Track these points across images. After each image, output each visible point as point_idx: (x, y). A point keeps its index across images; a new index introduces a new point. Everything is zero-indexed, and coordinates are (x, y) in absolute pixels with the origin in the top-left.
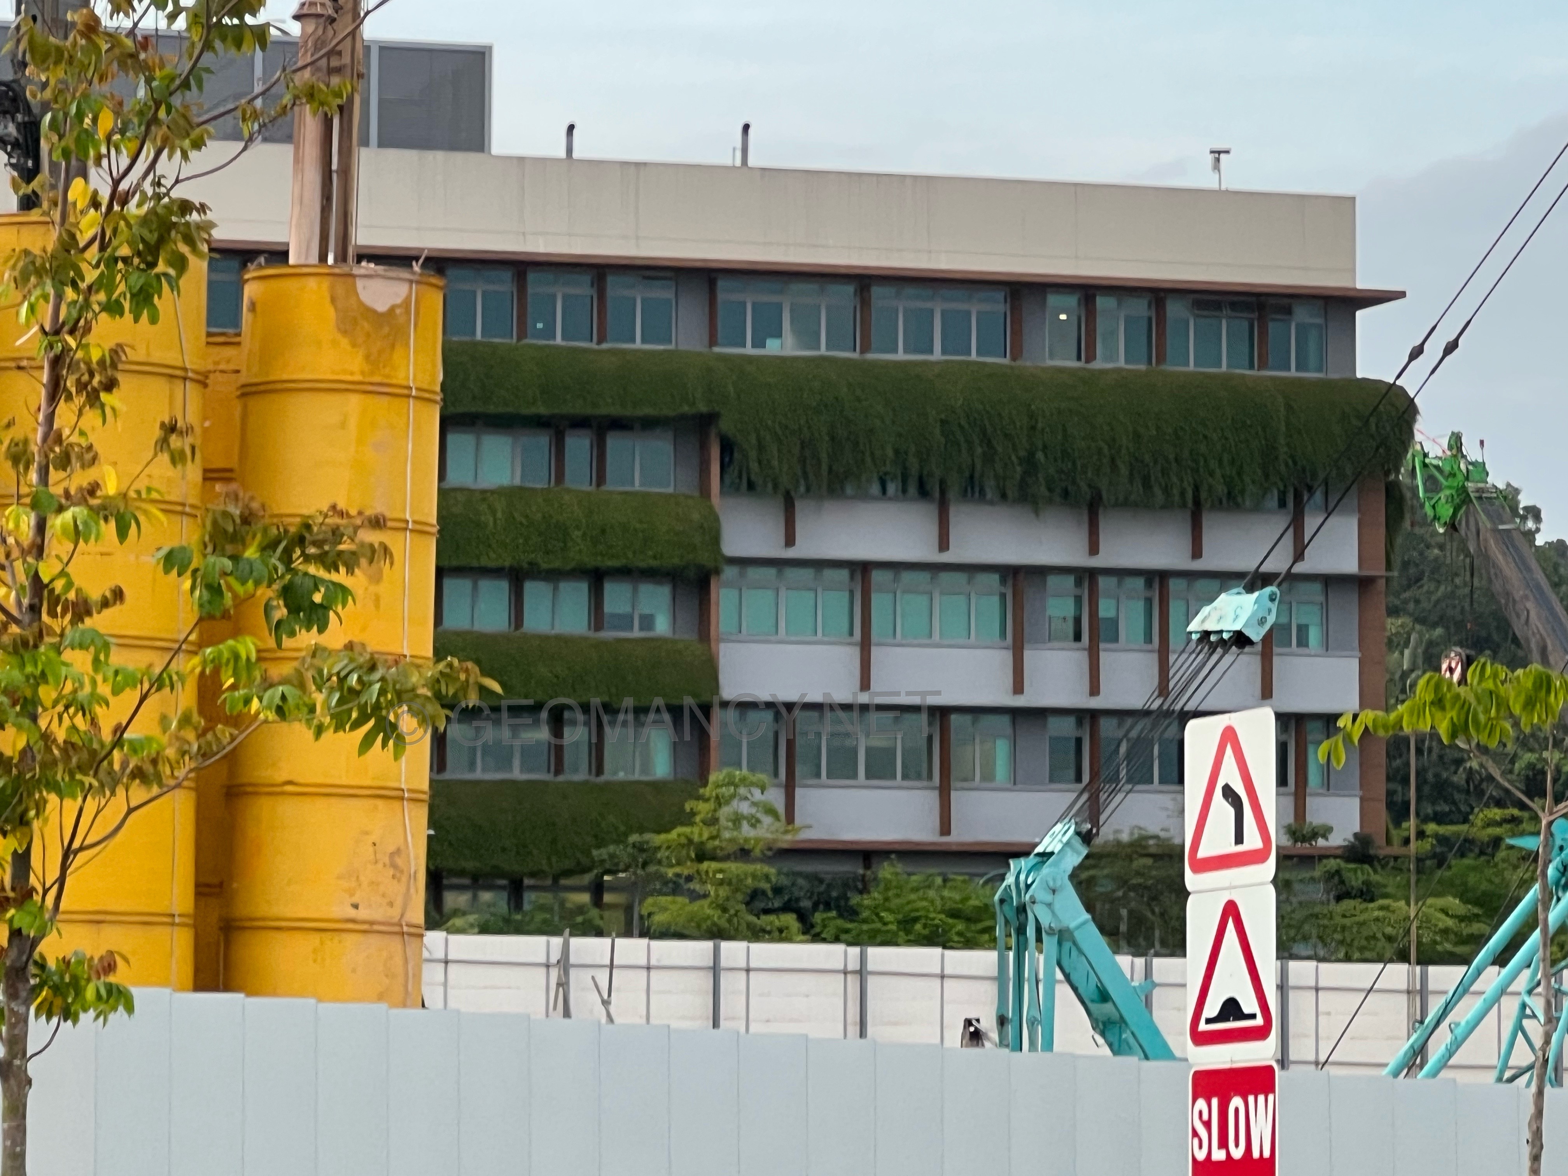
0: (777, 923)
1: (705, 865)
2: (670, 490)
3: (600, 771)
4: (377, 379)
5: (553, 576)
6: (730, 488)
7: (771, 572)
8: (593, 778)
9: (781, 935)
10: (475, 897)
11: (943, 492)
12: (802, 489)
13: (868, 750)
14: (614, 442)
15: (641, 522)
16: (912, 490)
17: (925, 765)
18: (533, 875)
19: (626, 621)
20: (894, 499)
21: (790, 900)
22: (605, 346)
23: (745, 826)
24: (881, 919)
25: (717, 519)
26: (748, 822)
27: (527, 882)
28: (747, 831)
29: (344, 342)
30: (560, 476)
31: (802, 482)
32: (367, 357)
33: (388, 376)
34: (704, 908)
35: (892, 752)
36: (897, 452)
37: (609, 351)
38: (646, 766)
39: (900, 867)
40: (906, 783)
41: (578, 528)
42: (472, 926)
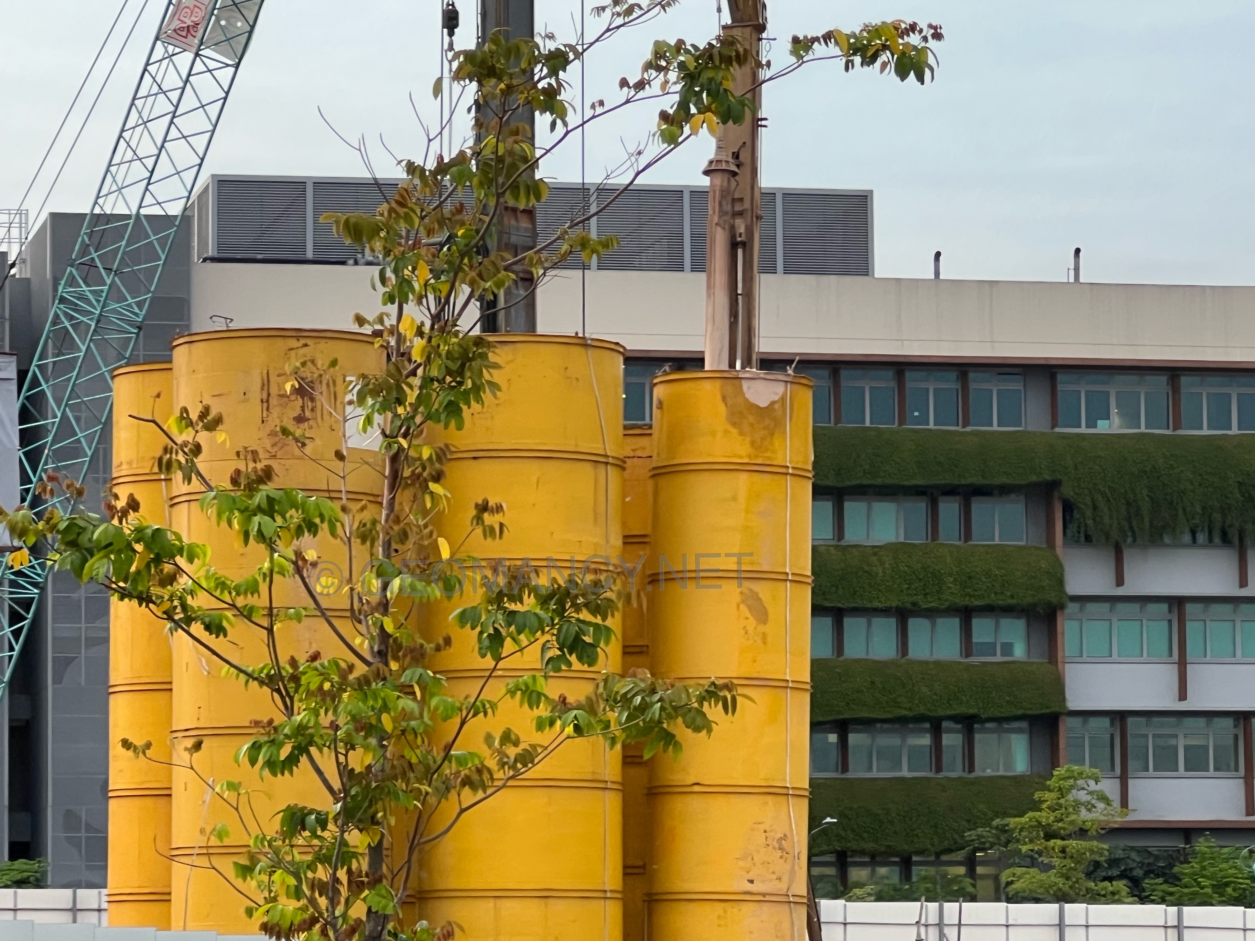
0: (1111, 889)
1: (1052, 843)
2: (1023, 543)
3: (971, 769)
4: (759, 461)
5: (931, 614)
6: (1071, 540)
7: (1106, 606)
8: (965, 775)
9: (1113, 898)
10: (873, 872)
11: (1241, 540)
12: (1129, 540)
13: (1187, 748)
14: (978, 507)
15: (999, 568)
16: (1217, 540)
17: (1233, 759)
18: (920, 853)
19: (990, 649)
20: (1203, 546)
21: (1125, 870)
22: (968, 429)
23: (1083, 811)
24: (1199, 884)
25: (1061, 566)
26: (1086, 807)
27: (915, 858)
28: (1084, 814)
29: (734, 431)
30: (935, 534)
31: (1129, 534)
32: (753, 443)
33: (769, 458)
34: (1052, 877)
35: (1206, 748)
36: (1204, 508)
37: (973, 433)
38: (1009, 765)
39: (1213, 842)
40: (1218, 774)
41: (951, 575)
42: (869, 895)
